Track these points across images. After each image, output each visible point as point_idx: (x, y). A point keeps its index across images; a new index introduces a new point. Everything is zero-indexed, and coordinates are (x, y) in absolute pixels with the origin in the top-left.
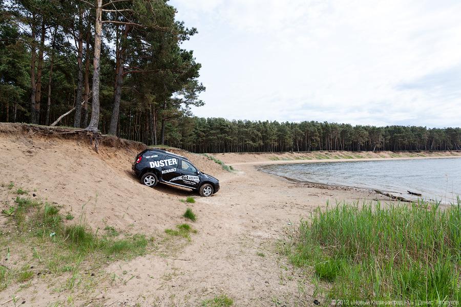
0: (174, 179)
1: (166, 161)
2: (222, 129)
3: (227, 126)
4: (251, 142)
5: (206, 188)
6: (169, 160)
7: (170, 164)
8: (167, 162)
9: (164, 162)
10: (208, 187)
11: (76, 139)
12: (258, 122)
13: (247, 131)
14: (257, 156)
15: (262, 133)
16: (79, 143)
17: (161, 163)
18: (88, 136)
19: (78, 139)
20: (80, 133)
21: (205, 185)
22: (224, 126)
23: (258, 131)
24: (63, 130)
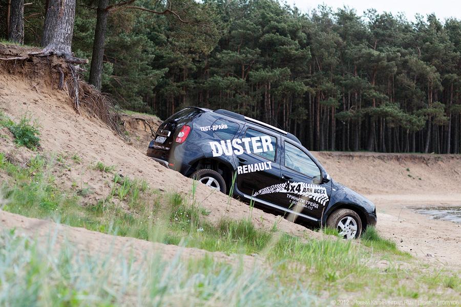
0: (266, 191)
1: (246, 140)
2: (269, 47)
3: (294, 34)
4: (393, 109)
5: (344, 222)
6: (254, 139)
7: (256, 151)
8: (250, 143)
9: (243, 145)
10: (350, 219)
11: (26, 75)
12: (425, 20)
13: (379, 59)
14: (417, 170)
15: (442, 71)
16: (34, 84)
17: (236, 146)
18: (55, 67)
19: (32, 75)
20: (35, 60)
21: (343, 212)
22: (283, 32)
23: (428, 60)
24: (8, 52)
